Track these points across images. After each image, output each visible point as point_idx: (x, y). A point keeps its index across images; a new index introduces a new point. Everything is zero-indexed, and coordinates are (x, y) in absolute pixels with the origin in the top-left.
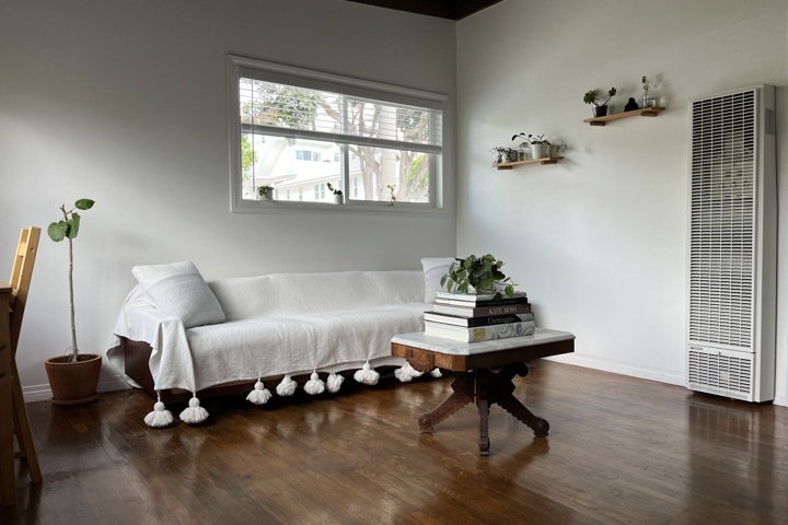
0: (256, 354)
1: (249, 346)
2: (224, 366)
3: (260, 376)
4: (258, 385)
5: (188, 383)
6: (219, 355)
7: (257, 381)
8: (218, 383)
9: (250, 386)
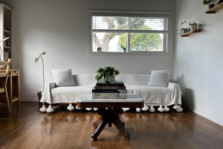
0: (70, 96)
1: (68, 93)
2: (60, 98)
3: (71, 102)
4: (70, 105)
5: (49, 101)
6: (59, 95)
7: (70, 103)
8: (59, 102)
9: (68, 105)
